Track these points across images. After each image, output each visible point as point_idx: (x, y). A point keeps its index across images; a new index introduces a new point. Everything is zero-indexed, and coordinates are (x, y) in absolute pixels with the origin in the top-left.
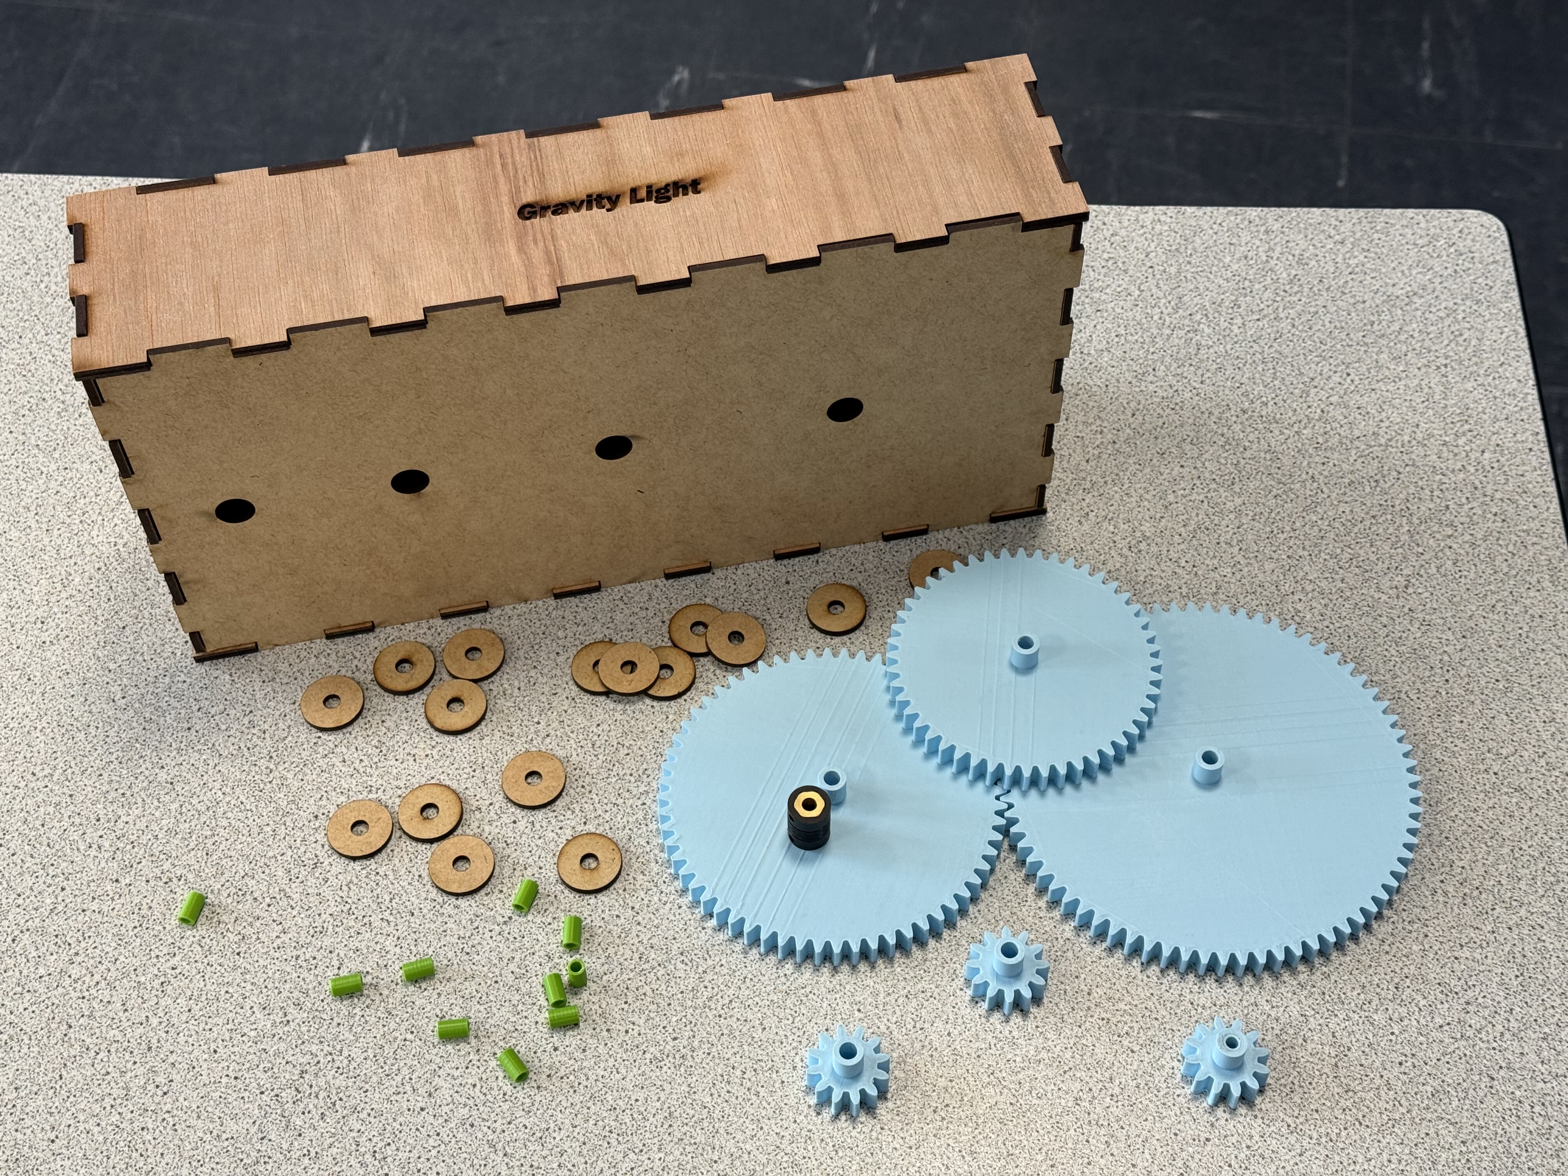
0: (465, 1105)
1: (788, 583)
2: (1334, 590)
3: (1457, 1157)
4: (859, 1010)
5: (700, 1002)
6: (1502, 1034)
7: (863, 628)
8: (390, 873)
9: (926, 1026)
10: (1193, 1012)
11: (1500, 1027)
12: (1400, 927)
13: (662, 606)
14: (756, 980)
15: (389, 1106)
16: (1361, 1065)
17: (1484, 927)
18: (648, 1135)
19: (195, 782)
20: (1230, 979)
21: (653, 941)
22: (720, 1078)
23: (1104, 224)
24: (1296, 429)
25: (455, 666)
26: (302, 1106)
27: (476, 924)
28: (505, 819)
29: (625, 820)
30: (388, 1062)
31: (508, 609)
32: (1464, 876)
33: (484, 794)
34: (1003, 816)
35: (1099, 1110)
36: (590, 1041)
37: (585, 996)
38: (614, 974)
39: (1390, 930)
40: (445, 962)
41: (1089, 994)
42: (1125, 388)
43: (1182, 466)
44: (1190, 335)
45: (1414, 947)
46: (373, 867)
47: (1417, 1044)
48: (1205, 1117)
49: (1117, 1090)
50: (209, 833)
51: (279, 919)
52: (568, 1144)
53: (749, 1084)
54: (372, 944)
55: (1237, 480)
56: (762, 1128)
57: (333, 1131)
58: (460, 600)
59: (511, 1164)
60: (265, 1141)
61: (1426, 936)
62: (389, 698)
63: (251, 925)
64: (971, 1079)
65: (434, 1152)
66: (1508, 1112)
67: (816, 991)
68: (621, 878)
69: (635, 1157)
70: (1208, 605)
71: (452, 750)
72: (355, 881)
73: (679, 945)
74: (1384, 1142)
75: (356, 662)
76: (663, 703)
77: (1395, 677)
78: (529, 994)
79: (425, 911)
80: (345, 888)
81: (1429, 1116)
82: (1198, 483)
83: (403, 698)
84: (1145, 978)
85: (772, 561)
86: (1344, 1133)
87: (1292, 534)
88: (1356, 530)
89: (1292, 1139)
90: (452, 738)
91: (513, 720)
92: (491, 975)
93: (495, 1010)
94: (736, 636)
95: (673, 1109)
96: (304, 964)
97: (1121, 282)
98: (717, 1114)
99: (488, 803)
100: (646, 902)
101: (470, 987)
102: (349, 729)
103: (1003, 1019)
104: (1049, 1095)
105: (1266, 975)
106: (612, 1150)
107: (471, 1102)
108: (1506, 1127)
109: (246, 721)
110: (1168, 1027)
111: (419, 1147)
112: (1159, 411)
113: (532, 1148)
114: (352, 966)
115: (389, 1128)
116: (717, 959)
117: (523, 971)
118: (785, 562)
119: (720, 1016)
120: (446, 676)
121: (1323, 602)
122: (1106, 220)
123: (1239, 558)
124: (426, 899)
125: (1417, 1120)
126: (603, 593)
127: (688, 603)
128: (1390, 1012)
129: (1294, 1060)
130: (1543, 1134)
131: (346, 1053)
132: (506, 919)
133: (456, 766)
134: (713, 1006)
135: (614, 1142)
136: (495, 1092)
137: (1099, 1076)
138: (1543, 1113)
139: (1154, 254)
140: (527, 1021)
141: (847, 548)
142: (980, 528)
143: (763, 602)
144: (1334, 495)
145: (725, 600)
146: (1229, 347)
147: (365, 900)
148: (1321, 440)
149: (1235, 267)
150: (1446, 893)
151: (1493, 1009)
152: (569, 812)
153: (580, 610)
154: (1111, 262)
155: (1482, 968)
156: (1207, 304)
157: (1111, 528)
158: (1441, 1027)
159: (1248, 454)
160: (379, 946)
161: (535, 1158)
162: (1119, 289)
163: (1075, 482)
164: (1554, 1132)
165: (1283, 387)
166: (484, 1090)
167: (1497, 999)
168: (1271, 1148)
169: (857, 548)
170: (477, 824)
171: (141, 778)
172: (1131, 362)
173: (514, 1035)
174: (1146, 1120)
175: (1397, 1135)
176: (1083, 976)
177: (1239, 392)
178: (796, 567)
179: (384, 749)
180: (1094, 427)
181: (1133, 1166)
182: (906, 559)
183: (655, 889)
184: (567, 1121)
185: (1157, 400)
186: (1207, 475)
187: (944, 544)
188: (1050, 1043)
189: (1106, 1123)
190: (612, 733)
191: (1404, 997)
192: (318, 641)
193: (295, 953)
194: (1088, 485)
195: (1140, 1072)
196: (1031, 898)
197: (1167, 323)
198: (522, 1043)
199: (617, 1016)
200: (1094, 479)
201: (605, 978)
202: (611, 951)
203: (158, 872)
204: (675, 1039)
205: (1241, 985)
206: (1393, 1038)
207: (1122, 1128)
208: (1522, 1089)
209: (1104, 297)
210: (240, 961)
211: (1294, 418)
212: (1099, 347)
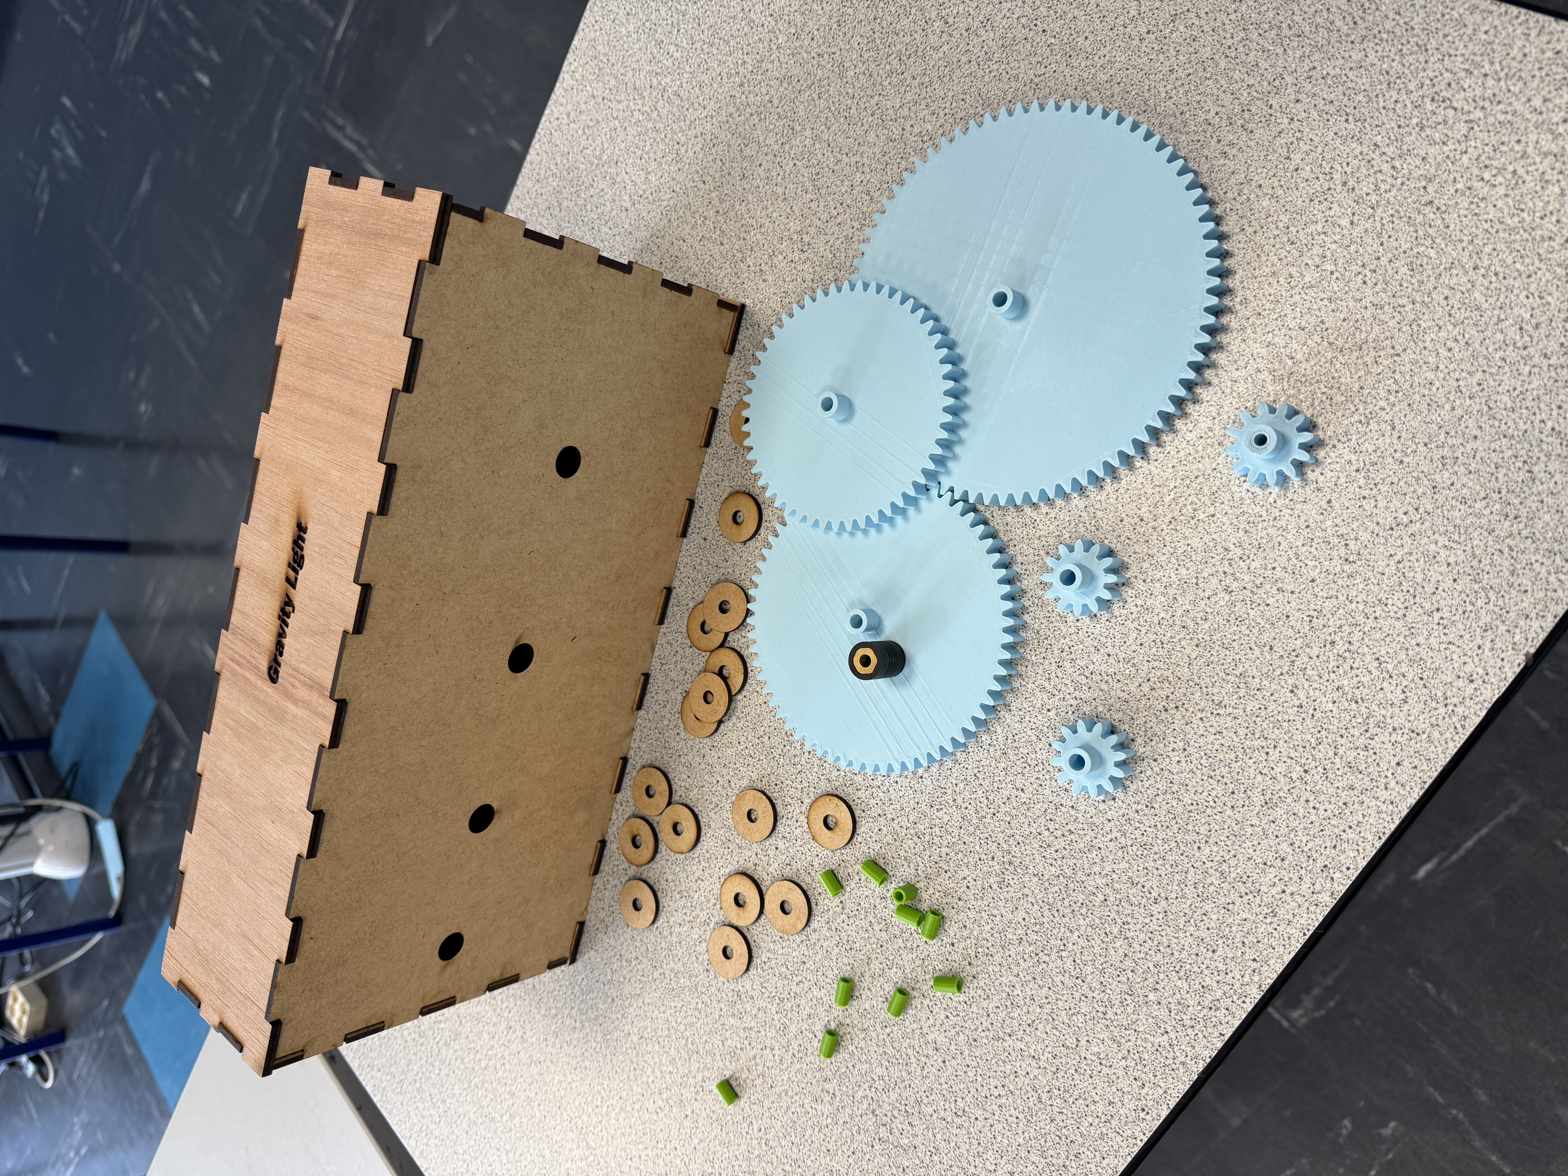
0: (958, 1033)
1: (705, 539)
2: (918, 90)
3: (1486, 283)
4: (1049, 710)
5: (975, 821)
6: (1393, 167)
7: (763, 506)
8: (769, 955)
9: (1091, 667)
10: (1209, 441)
11: (1385, 165)
12: (1239, 206)
13: (680, 639)
14: (982, 769)
15: (929, 1080)
16: (1344, 320)
17: (1283, 126)
18: (1055, 932)
19: (648, 1023)
20: (1198, 390)
21: (911, 818)
22: (1042, 850)
23: (558, 119)
24: (775, 48)
25: (653, 810)
26: (896, 1131)
27: (833, 928)
28: (772, 853)
29: (814, 774)
30: (898, 1057)
31: (633, 745)
32: (1225, 117)
33: (747, 853)
34: (957, 501)
35: (1246, 578)
36: (960, 918)
37: (925, 896)
38: (920, 864)
39: (1236, 218)
40: (849, 968)
41: (1142, 520)
42: (681, 177)
43: (760, 165)
44: (665, 97)
45: (1265, 204)
46: (759, 962)
47: (1355, 256)
48: (1309, 492)
49: (1239, 552)
50: (684, 1041)
51: (762, 1045)
52: (1028, 989)
53: (1059, 833)
54: (810, 1004)
55: (791, 123)
56: (1100, 848)
57: (925, 1126)
58: (611, 774)
59: (1019, 1037)
60: (907, 1170)
61: (1260, 186)
62: (653, 865)
63: (757, 1065)
64: (1157, 664)
65: (979, 1079)
66: (1473, 207)
67: (1015, 732)
68: (854, 807)
69: (1067, 953)
70: (876, 216)
71: (707, 852)
72: (762, 980)
73: (924, 804)
74: (1428, 344)
75: (621, 868)
76: (746, 688)
77: (1016, 79)
78: (902, 932)
79: (806, 953)
80: (764, 990)
81: (1430, 286)
82: (778, 159)
83: (658, 856)
84: (1156, 464)
85: (684, 541)
86: (1397, 376)
87: (856, 101)
88: (878, 41)
89: (1373, 425)
90: (699, 845)
91: (707, 797)
92: (874, 946)
93: (901, 962)
94: (724, 606)
95: (1046, 900)
96: (801, 1055)
97: (604, 131)
98: (1069, 872)
99: (754, 856)
100: (880, 803)
101: (875, 965)
102: (661, 905)
103: (1121, 604)
104: (1209, 610)
105: (1215, 358)
106: (1051, 964)
107: (958, 1029)
108: (1485, 217)
109: (624, 963)
110: (1209, 471)
111: (969, 1085)
112: (710, 158)
113: (1016, 1015)
114: (819, 1028)
115: (944, 1092)
116: (950, 785)
117: (884, 923)
118: (690, 531)
119: (994, 814)
120: (657, 819)
121: (923, 106)
122: (555, 116)
123: (853, 160)
124: (798, 946)
125: (1426, 299)
126: (653, 674)
127: (686, 621)
128: (1310, 262)
129: (1303, 379)
130: (1517, 183)
131: (876, 1078)
132: (841, 905)
133: (719, 857)
134: (984, 814)
135: (1047, 959)
136: (960, 1008)
137: (1218, 558)
138: (1494, 172)
139: (595, 91)
140: (921, 948)
141: (701, 478)
142: (732, 365)
143: (710, 567)
144: (841, 44)
145: (697, 593)
146: (687, 68)
147: (778, 985)
148: (793, 31)
149: (631, 28)
150: (1231, 144)
151: (1364, 162)
152: (789, 807)
153: (656, 697)
154: (587, 131)
155: (1319, 150)
156: (648, 68)
157: (780, 257)
158: (1352, 223)
159: (776, 102)
160: (814, 1000)
161: (1024, 1018)
162: (608, 136)
163: (733, 265)
164: (1521, 171)
165: (738, 40)
166: (954, 1013)
167: (1357, 152)
168: (1370, 450)
169: (704, 471)
170: (765, 874)
171: (630, 1051)
172: (665, 160)
173: (926, 964)
174: (1280, 543)
175: (1429, 328)
176: (1123, 515)
177: (725, 80)
178: (697, 526)
179: (685, 894)
180: (699, 222)
181: (1313, 581)
182: (729, 439)
183: (874, 790)
184: (1011, 978)
185: (701, 155)
186: (776, 148)
187: (731, 402)
188: (1164, 580)
189: (1261, 579)
190: (750, 737)
191: (1304, 241)
192: (596, 880)
193: (790, 1054)
194: (739, 255)
195: (1235, 521)
196: (1034, 515)
197: (649, 111)
198: (936, 963)
199: (952, 885)
200: (737, 247)
201: (919, 872)
202: (902, 853)
203: (692, 1089)
204: (993, 858)
205: (1209, 383)
206: (1336, 274)
207: (1274, 568)
208: (1459, 178)
209: (608, 152)
210: (778, 1090)
211: (766, 44)
212: (643, 179)
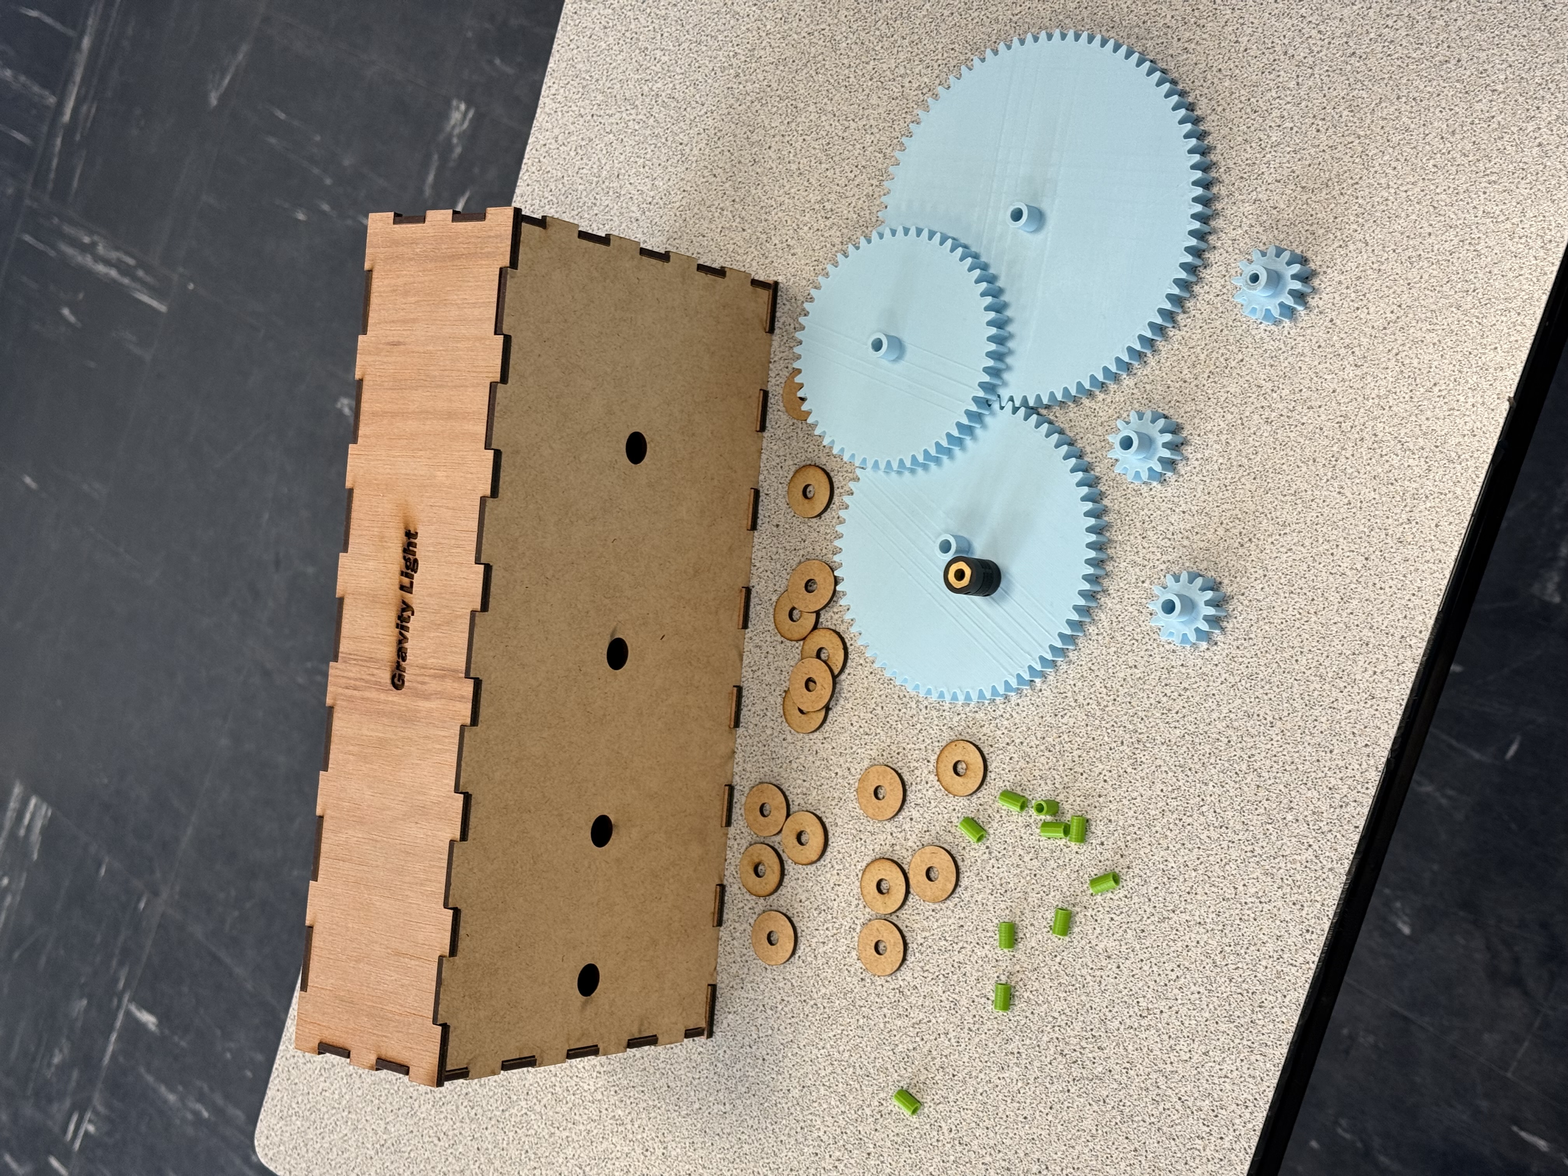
0: (1125, 931)
1: (777, 526)
2: (909, 49)
3: (1408, 108)
4: (1143, 582)
5: (1099, 713)
6: (1320, 32)
7: (832, 474)
8: (925, 934)
9: (1171, 529)
10: (1225, 297)
11: (1313, 31)
12: (1206, 91)
13: (768, 639)
14: (1094, 660)
15: (1108, 993)
16: (1310, 165)
17: (1227, 17)
18: (1192, 791)
19: (808, 1068)
20: (1207, 255)
21: (1039, 735)
22: (1164, 716)
23: (545, 145)
24: (764, 34)
25: (771, 829)
26: (1088, 1062)
27: (985, 878)
28: (907, 826)
29: (935, 728)
30: (1074, 983)
31: (737, 769)
32: (1180, 18)
33: (882, 837)
34: (1019, 408)
35: (1281, 406)
36: (1104, 814)
37: (1067, 806)
38: (1056, 776)
39: (1206, 101)
40: (1007, 912)
41: (1185, 382)
42: (690, 176)
43: (770, 148)
44: (660, 102)
45: (1226, 84)
46: (915, 946)
47: (1306, 110)
48: (1313, 317)
49: (1270, 385)
50: (851, 1069)
51: (935, 1035)
52: (1180, 858)
53: (1176, 694)
54: (976, 966)
55: (793, 102)
56: (1214, 695)
57: (1114, 1044)
58: (718, 808)
59: (1182, 909)
60: (1107, 1101)
61: (1220, 70)
62: (783, 891)
63: (934, 1059)
64: (1225, 506)
65: (1155, 968)
66: (1385, 49)
67: (1118, 613)
68: (981, 746)
69: (1207, 806)
70: (891, 169)
71: (839, 852)
72: (922, 964)
73: (1048, 715)
74: (1378, 168)
75: (746, 908)
76: (848, 665)
77: (997, 21)
78: (1053, 852)
79: (962, 915)
80: (926, 974)
81: (1368, 121)
82: (787, 138)
83: (786, 879)
84: (1185, 329)
85: (756, 533)
86: (1360, 201)
87: (853, 70)
88: (864, 11)
89: (1352, 247)
90: (829, 849)
91: (828, 794)
92: (1028, 878)
93: (1057, 884)
94: (809, 586)
95: (1177, 763)
96: (977, 1026)
97: (598, 147)
98: (1192, 728)
99: (889, 837)
100: (1006, 732)
101: (1033, 898)
102: (799, 931)
103: (1184, 462)
104: (1257, 444)
105: (1213, 223)
106: (1195, 824)
107: (1124, 926)
108: (1396, 55)
109: (770, 1012)
110: (1231, 323)
111: (1147, 979)
112: (717, 151)
113: (1175, 888)
114: (989, 988)
115: (1125, 999)
116: (1069, 687)
117: (1033, 850)
118: (759, 522)
119: (1115, 700)
120: (778, 839)
121: (917, 62)
122: (542, 142)
123: (861, 123)
124: (953, 911)
125: (1368, 133)
126: (745, 685)
127: (772, 616)
128: (1273, 124)
129: (1288, 224)
130: (1413, 24)
131: (1056, 1015)
132: (987, 851)
133: (853, 853)
134: (1105, 703)
135: (1190, 820)
136: (1122, 904)
137: (1254, 396)
138: (1395, 18)
139: (582, 110)
140: (1073, 860)
141: (762, 465)
142: (775, 344)
143: (788, 552)
144: (829, 20)
145: (778, 584)
146: (678, 70)
147: (940, 961)
148: (779, 16)
149: (611, 40)
150: (1190, 40)
151: (1297, 32)
152: (916, 771)
153: (753, 709)
154: (579, 151)
155: (1260, 30)
156: (637, 77)
157: (806, 228)
158: (1298, 84)
159: (774, 85)
160: (979, 961)
161: (1183, 888)
162: (604, 152)
163: (758, 247)
164: (1414, 14)
165: (725, 33)
166: (1118, 913)
167: (1289, 25)
168: (1354, 268)
169: (764, 457)
170: (904, 851)
171: (792, 1110)
172: (670, 162)
173: (1081, 874)
174: (1300, 368)
175: (1375, 154)
176: (1169, 382)
177: (719, 74)
178: (767, 515)
179: (823, 907)
180: (716, 215)
181: (1334, 392)
182: (785, 417)
183: (998, 721)
184: (1162, 853)
185: (707, 150)
186: (783, 128)
187: (781, 380)
188: (1215, 429)
189: (1293, 403)
190: (862, 715)
191: (1265, 108)
192: (721, 934)
193: (966, 1030)
194: (764, 236)
195: (1261, 360)
196: (1093, 404)
197: (644, 118)
198: (1089, 870)
199: (1090, 785)
200: (760, 230)
201: (1057, 785)
202: (1037, 773)
203: (870, 1120)
204: (1122, 743)
205: (1214, 247)
206: (1295, 129)
207: (1301, 391)
208: (1371, 30)
209: (608, 167)
210: (960, 1076)
211: (755, 33)
212: (649, 186)
